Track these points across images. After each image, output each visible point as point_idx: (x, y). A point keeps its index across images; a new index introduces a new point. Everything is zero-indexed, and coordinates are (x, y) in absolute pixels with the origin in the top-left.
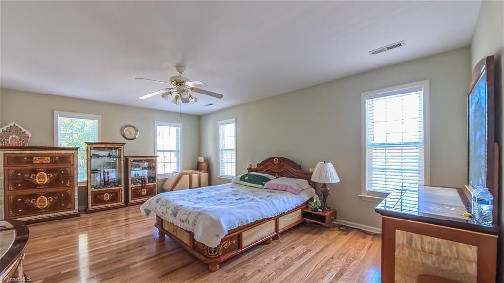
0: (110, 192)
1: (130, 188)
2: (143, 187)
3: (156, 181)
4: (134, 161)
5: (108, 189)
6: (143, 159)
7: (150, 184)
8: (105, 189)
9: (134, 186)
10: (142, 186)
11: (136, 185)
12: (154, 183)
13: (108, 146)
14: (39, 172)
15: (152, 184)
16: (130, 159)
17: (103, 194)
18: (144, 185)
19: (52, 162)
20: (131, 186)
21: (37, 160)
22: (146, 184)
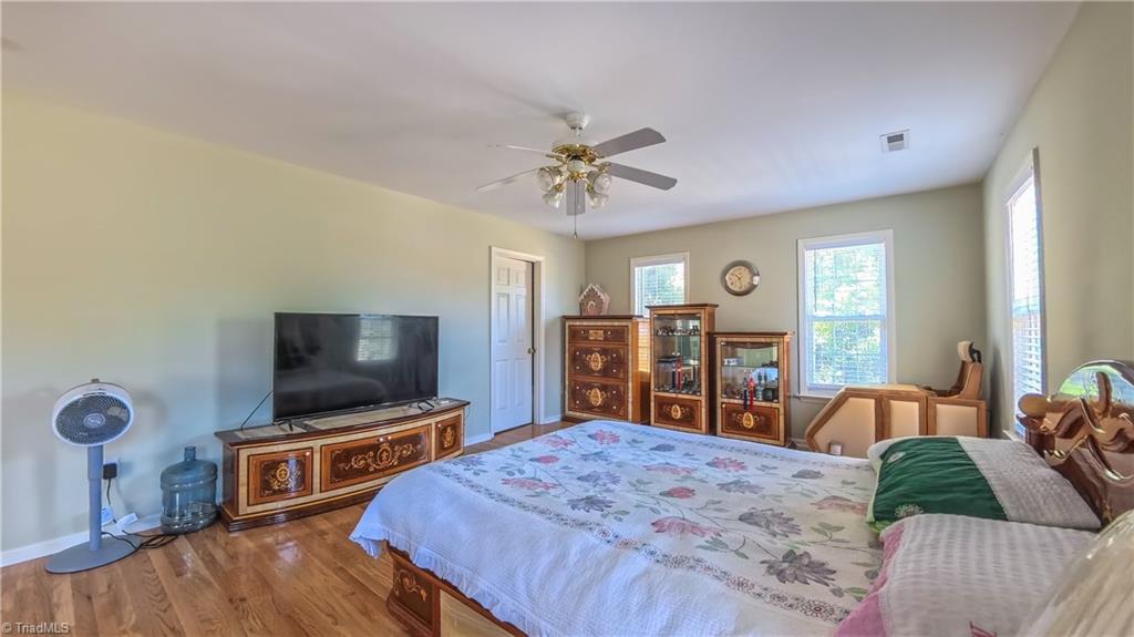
0: (682, 404)
1: (719, 405)
2: (747, 408)
3: (781, 399)
4: (728, 343)
5: (680, 396)
6: (748, 340)
7: (764, 404)
8: (674, 395)
9: (726, 400)
10: (745, 405)
11: (732, 401)
12: (774, 405)
13: (680, 312)
14: (593, 352)
15: (768, 404)
16: (719, 339)
17: (672, 405)
18: (748, 403)
19: (606, 339)
20: (721, 399)
21: (592, 335)
22: (755, 403)
